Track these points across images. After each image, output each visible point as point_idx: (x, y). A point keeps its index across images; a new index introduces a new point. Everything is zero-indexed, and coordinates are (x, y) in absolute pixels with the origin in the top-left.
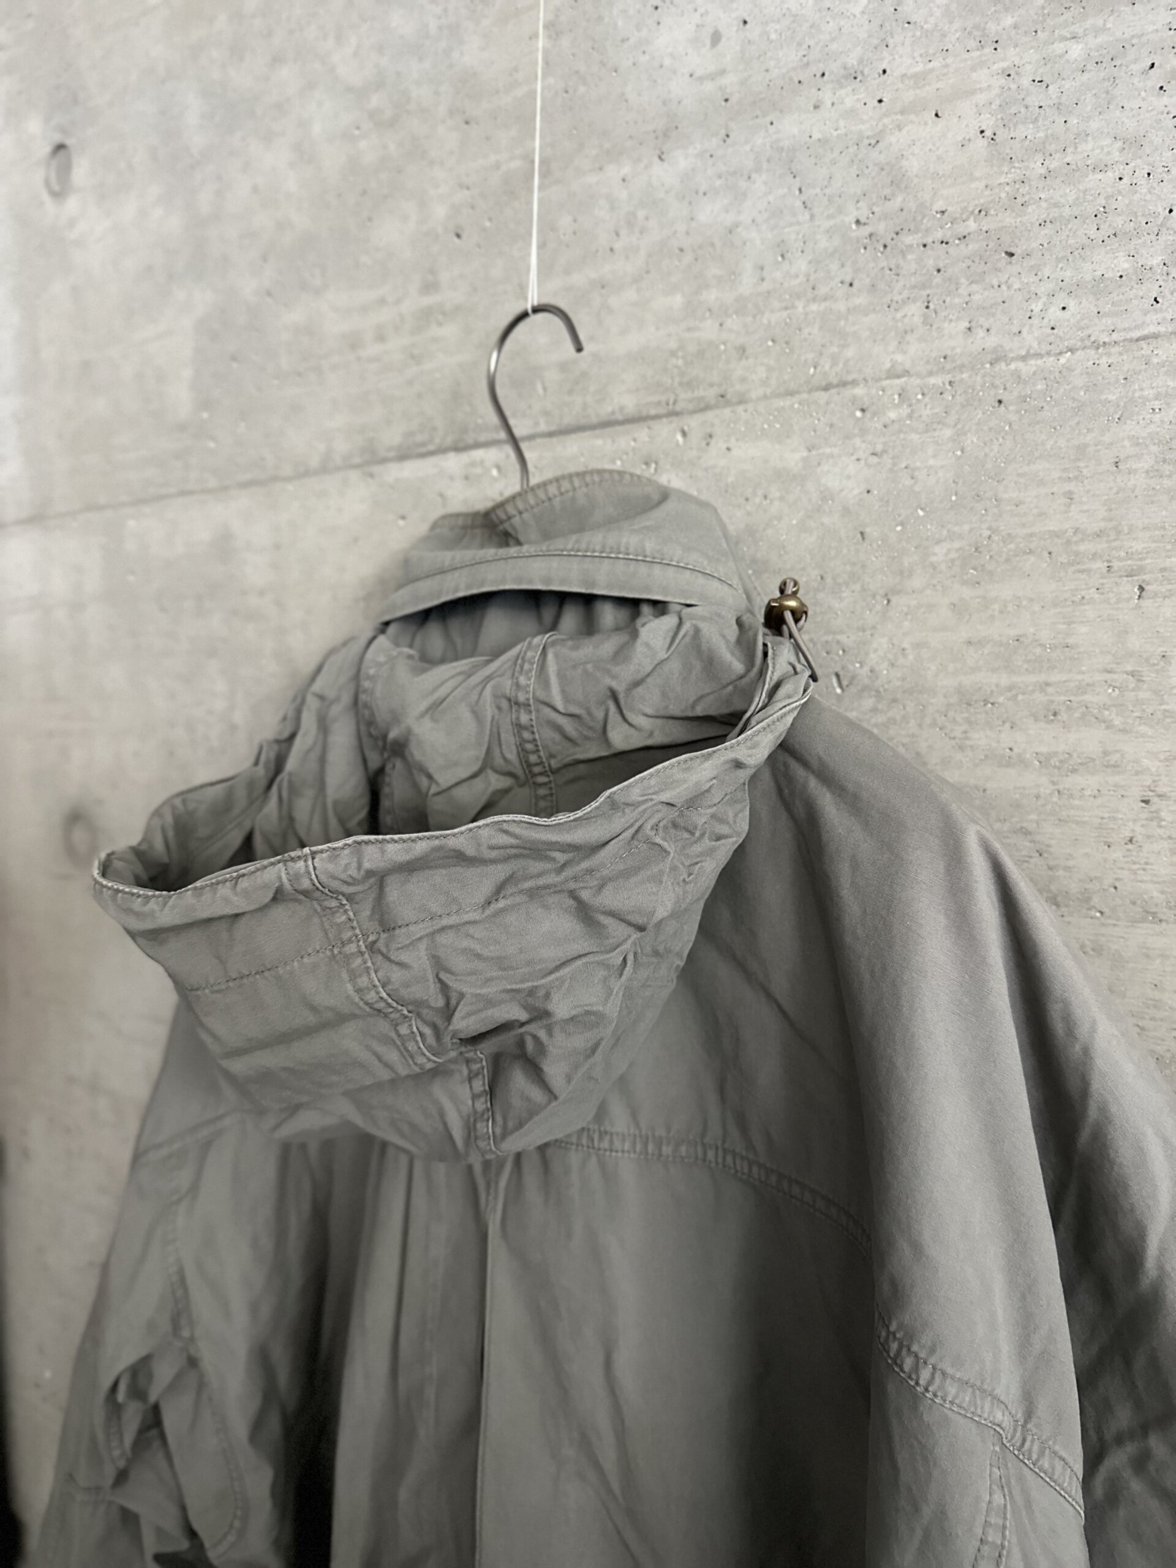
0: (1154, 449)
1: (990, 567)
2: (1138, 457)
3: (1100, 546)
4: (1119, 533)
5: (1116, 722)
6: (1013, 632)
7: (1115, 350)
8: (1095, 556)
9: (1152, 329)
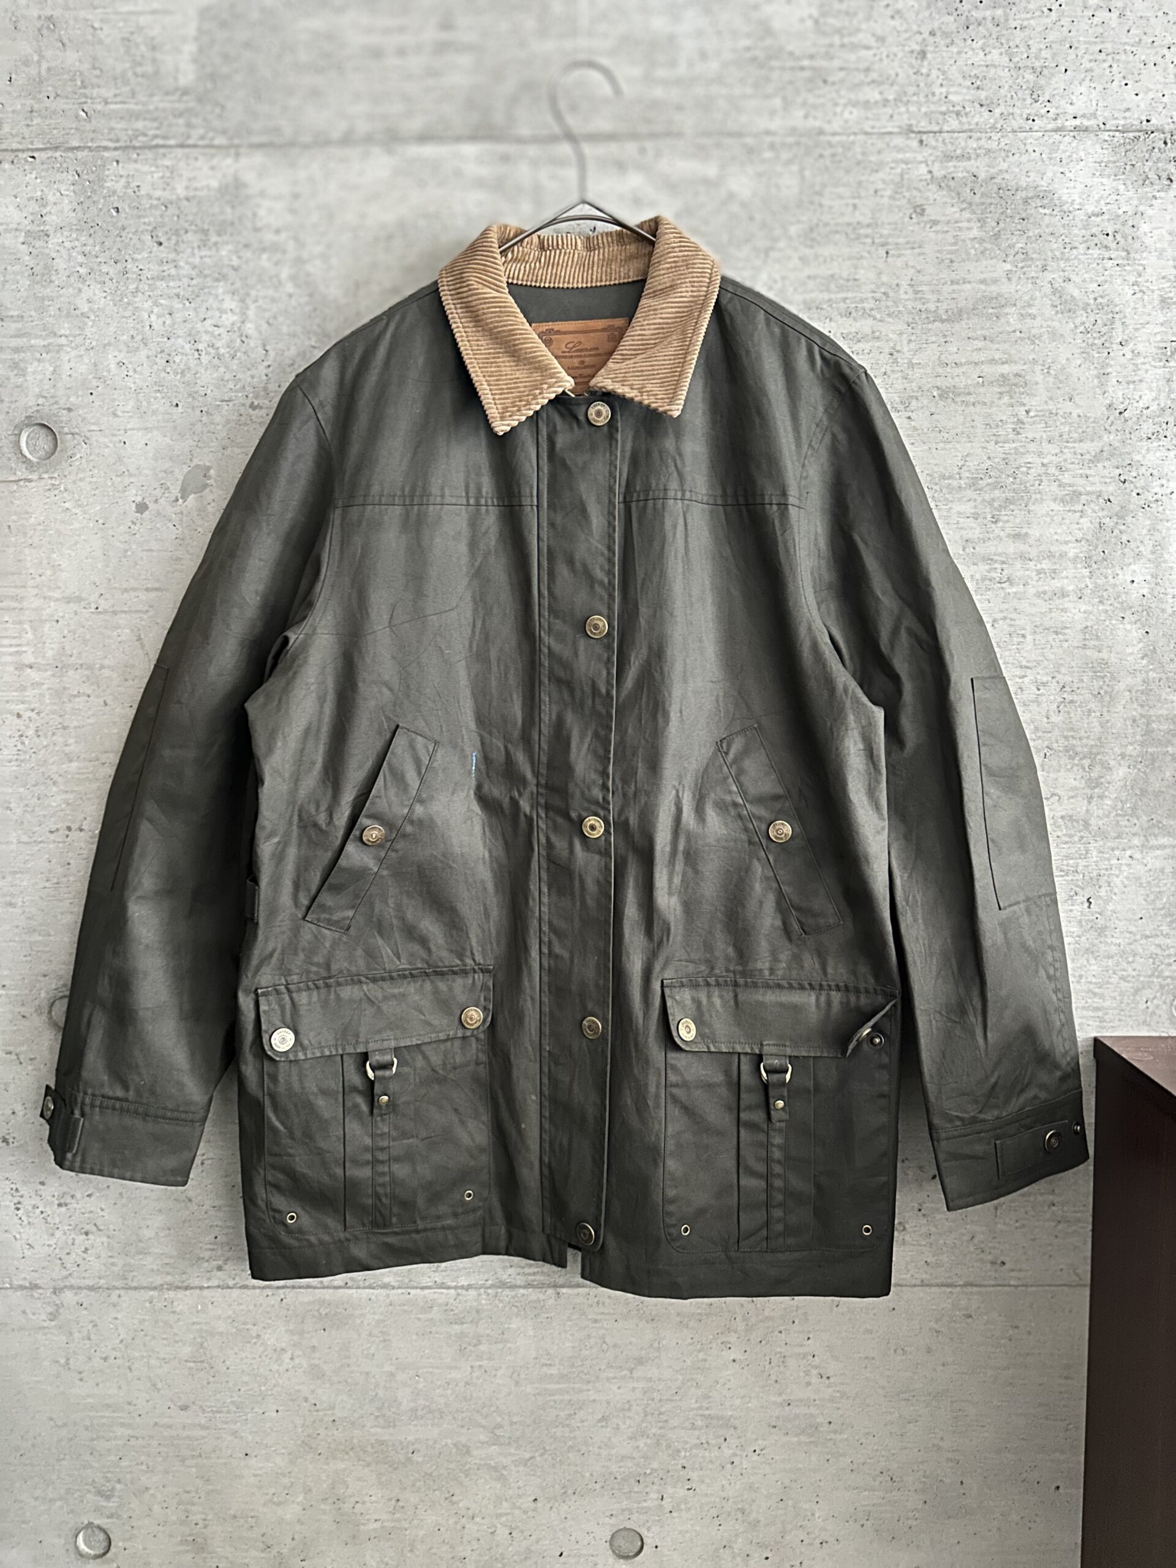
0: (892, 186)
1: (818, 238)
2: (885, 189)
3: (869, 231)
4: (877, 225)
5: (878, 316)
6: (830, 272)
7: (875, 137)
8: (867, 236)
9: (889, 129)
